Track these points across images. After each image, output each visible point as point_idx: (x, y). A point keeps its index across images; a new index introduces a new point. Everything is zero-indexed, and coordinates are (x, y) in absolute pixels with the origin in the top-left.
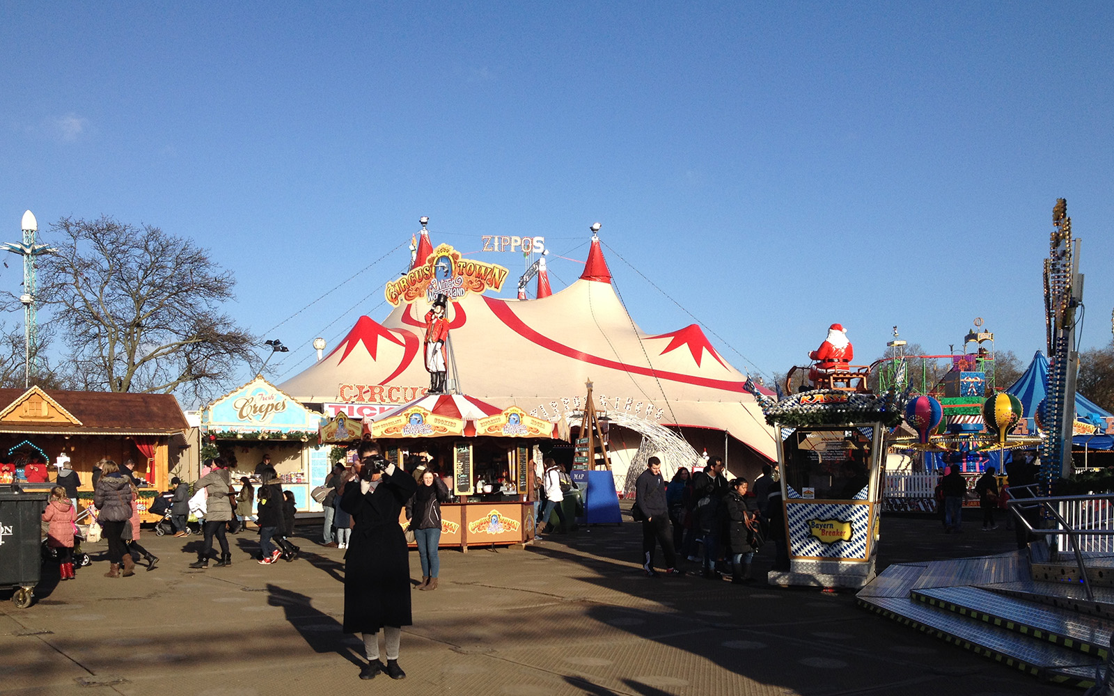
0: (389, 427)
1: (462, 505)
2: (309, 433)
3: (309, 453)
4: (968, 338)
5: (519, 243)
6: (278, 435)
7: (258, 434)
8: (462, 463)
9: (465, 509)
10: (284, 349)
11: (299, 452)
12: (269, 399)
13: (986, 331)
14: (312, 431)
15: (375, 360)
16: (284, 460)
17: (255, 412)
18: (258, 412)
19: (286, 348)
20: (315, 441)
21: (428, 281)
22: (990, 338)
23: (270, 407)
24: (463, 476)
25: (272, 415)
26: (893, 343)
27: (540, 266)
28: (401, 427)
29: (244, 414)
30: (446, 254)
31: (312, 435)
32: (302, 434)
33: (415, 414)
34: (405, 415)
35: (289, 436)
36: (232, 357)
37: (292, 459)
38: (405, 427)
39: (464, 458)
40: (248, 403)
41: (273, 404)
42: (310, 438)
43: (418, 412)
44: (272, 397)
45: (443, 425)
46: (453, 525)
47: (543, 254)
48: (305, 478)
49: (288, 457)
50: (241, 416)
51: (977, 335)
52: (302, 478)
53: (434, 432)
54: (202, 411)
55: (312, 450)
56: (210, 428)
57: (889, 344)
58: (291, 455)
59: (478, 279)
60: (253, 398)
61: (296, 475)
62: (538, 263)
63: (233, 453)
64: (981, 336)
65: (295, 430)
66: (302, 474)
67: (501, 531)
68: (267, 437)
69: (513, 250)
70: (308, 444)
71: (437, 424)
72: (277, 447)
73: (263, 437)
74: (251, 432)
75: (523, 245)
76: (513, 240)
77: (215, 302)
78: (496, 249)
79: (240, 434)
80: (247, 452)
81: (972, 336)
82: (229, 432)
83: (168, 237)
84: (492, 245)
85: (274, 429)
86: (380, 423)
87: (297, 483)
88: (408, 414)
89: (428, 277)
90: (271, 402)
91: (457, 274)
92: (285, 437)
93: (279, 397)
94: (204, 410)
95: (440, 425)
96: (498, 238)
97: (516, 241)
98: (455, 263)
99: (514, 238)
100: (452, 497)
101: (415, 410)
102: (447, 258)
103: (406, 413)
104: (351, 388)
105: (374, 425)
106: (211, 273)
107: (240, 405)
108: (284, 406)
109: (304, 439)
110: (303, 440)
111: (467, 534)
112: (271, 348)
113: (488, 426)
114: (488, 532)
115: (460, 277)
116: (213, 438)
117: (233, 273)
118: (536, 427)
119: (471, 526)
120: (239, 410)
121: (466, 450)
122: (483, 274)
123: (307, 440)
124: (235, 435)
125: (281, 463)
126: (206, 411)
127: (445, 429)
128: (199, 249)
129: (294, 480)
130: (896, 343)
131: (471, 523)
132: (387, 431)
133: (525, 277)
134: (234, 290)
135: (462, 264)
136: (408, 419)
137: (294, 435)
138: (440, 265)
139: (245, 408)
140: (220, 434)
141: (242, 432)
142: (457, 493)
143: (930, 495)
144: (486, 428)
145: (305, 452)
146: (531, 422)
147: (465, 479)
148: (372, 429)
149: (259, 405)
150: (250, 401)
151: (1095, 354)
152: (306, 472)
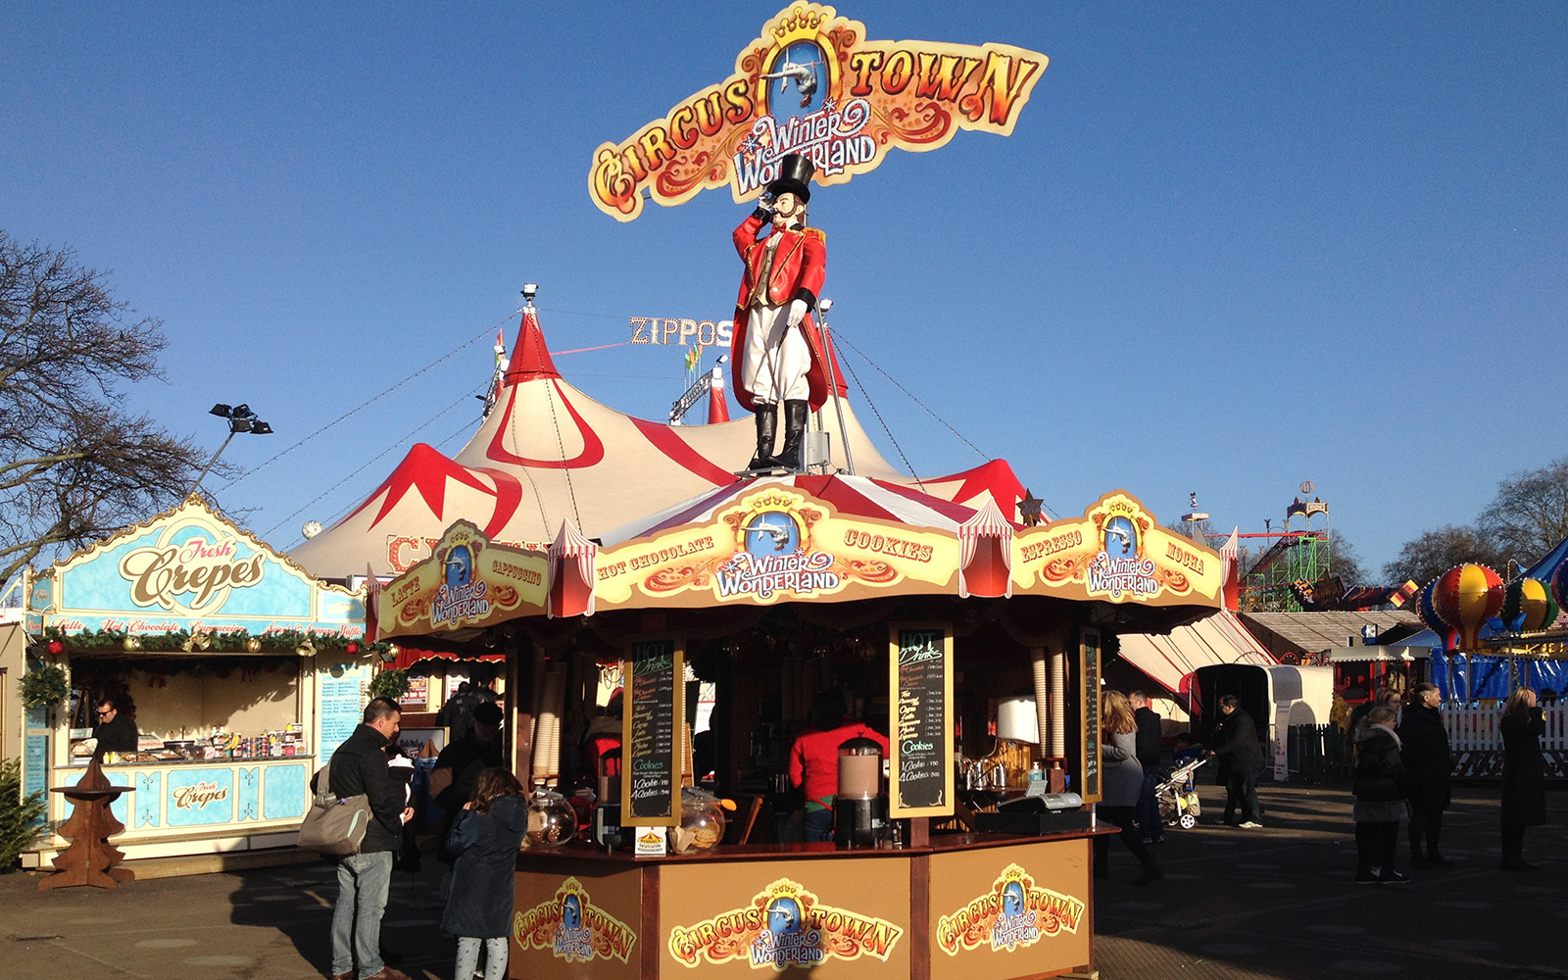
0: (662, 565)
1: (912, 855)
2: (319, 635)
3: (316, 685)
4: (1291, 511)
5: (693, 330)
6: (238, 640)
7: (183, 636)
8: (915, 702)
9: (926, 869)
10: (260, 428)
11: (294, 683)
12: (218, 553)
13: (1317, 500)
14: (326, 629)
15: (441, 519)
16: (254, 702)
17: (179, 584)
18: (188, 586)
19: (266, 425)
20: (335, 653)
21: (741, 127)
22: (1323, 510)
23: (220, 574)
24: (919, 747)
25: (222, 594)
26: (1190, 516)
27: (713, 380)
28: (711, 564)
29: (151, 589)
30: (809, 34)
31: (325, 639)
32: (301, 638)
33: (768, 514)
34: (728, 519)
35: (267, 641)
36: (156, 501)
37: (273, 700)
38: (727, 566)
39: (923, 682)
40: (160, 564)
41: (226, 568)
42: (322, 647)
43: (781, 508)
44: (226, 550)
45: (880, 556)
46: (881, 930)
47: (718, 361)
48: (304, 745)
49: (264, 695)
50: (142, 594)
51: (1305, 505)
52: (297, 745)
53: (843, 584)
54: (32, 579)
55: (323, 678)
56: (48, 622)
57: (1184, 518)
58: (271, 691)
59: (926, 101)
60: (174, 552)
61: (282, 738)
62: (710, 375)
63: (126, 688)
64: (1311, 507)
65: (283, 628)
66: (298, 736)
67: (1034, 938)
68: (206, 645)
69: (682, 342)
70: (313, 664)
71: (855, 553)
72: (238, 672)
73: (196, 647)
74: (163, 633)
75: (700, 334)
76: (683, 326)
77: (119, 381)
78: (654, 340)
79: (134, 638)
80: (162, 684)
81: (1298, 507)
82: (101, 632)
83: (22, 247)
84: (647, 333)
85: (226, 626)
86: (625, 554)
87: (284, 757)
88: (742, 516)
89: (740, 116)
90: (223, 560)
91: (847, 95)
92: (254, 645)
93: (245, 549)
94: (39, 577)
95: (867, 555)
96: (659, 322)
97: (688, 327)
98: (842, 57)
99: (684, 322)
100: (876, 823)
101: (767, 502)
102: (814, 46)
103: (731, 511)
104: (414, 543)
105: (601, 560)
106: (112, 322)
107: (138, 566)
108: (255, 571)
109: (306, 648)
110: (302, 653)
111: (933, 960)
112: (224, 423)
113: (1045, 560)
114: (995, 944)
115: (859, 101)
116: (56, 647)
117: (160, 324)
118: (1179, 567)
119: (943, 927)
120: (137, 579)
121: (931, 652)
122: (946, 83)
123: (313, 652)
124: (120, 639)
125: (245, 709)
126: (44, 581)
127: (888, 572)
128: (87, 271)
129: (276, 751)
130: (1195, 516)
131: (944, 920)
132: (654, 581)
133: (683, 402)
134: (161, 359)
135: (866, 60)
136: (741, 535)
137: (280, 640)
138: (785, 72)
139: (154, 576)
140: (77, 638)
141: (139, 633)
142: (897, 810)
143: (1491, 746)
144: (1039, 565)
145: (307, 682)
146: (1165, 548)
147: (928, 759)
148: (596, 576)
149: (190, 568)
150: (167, 558)
151: (1452, 534)
152: (306, 729)
